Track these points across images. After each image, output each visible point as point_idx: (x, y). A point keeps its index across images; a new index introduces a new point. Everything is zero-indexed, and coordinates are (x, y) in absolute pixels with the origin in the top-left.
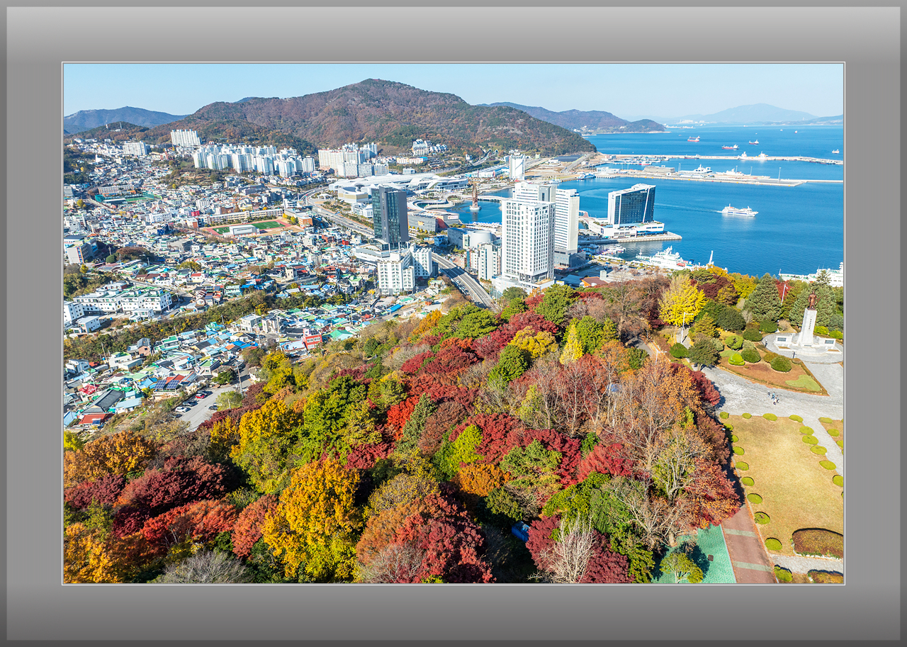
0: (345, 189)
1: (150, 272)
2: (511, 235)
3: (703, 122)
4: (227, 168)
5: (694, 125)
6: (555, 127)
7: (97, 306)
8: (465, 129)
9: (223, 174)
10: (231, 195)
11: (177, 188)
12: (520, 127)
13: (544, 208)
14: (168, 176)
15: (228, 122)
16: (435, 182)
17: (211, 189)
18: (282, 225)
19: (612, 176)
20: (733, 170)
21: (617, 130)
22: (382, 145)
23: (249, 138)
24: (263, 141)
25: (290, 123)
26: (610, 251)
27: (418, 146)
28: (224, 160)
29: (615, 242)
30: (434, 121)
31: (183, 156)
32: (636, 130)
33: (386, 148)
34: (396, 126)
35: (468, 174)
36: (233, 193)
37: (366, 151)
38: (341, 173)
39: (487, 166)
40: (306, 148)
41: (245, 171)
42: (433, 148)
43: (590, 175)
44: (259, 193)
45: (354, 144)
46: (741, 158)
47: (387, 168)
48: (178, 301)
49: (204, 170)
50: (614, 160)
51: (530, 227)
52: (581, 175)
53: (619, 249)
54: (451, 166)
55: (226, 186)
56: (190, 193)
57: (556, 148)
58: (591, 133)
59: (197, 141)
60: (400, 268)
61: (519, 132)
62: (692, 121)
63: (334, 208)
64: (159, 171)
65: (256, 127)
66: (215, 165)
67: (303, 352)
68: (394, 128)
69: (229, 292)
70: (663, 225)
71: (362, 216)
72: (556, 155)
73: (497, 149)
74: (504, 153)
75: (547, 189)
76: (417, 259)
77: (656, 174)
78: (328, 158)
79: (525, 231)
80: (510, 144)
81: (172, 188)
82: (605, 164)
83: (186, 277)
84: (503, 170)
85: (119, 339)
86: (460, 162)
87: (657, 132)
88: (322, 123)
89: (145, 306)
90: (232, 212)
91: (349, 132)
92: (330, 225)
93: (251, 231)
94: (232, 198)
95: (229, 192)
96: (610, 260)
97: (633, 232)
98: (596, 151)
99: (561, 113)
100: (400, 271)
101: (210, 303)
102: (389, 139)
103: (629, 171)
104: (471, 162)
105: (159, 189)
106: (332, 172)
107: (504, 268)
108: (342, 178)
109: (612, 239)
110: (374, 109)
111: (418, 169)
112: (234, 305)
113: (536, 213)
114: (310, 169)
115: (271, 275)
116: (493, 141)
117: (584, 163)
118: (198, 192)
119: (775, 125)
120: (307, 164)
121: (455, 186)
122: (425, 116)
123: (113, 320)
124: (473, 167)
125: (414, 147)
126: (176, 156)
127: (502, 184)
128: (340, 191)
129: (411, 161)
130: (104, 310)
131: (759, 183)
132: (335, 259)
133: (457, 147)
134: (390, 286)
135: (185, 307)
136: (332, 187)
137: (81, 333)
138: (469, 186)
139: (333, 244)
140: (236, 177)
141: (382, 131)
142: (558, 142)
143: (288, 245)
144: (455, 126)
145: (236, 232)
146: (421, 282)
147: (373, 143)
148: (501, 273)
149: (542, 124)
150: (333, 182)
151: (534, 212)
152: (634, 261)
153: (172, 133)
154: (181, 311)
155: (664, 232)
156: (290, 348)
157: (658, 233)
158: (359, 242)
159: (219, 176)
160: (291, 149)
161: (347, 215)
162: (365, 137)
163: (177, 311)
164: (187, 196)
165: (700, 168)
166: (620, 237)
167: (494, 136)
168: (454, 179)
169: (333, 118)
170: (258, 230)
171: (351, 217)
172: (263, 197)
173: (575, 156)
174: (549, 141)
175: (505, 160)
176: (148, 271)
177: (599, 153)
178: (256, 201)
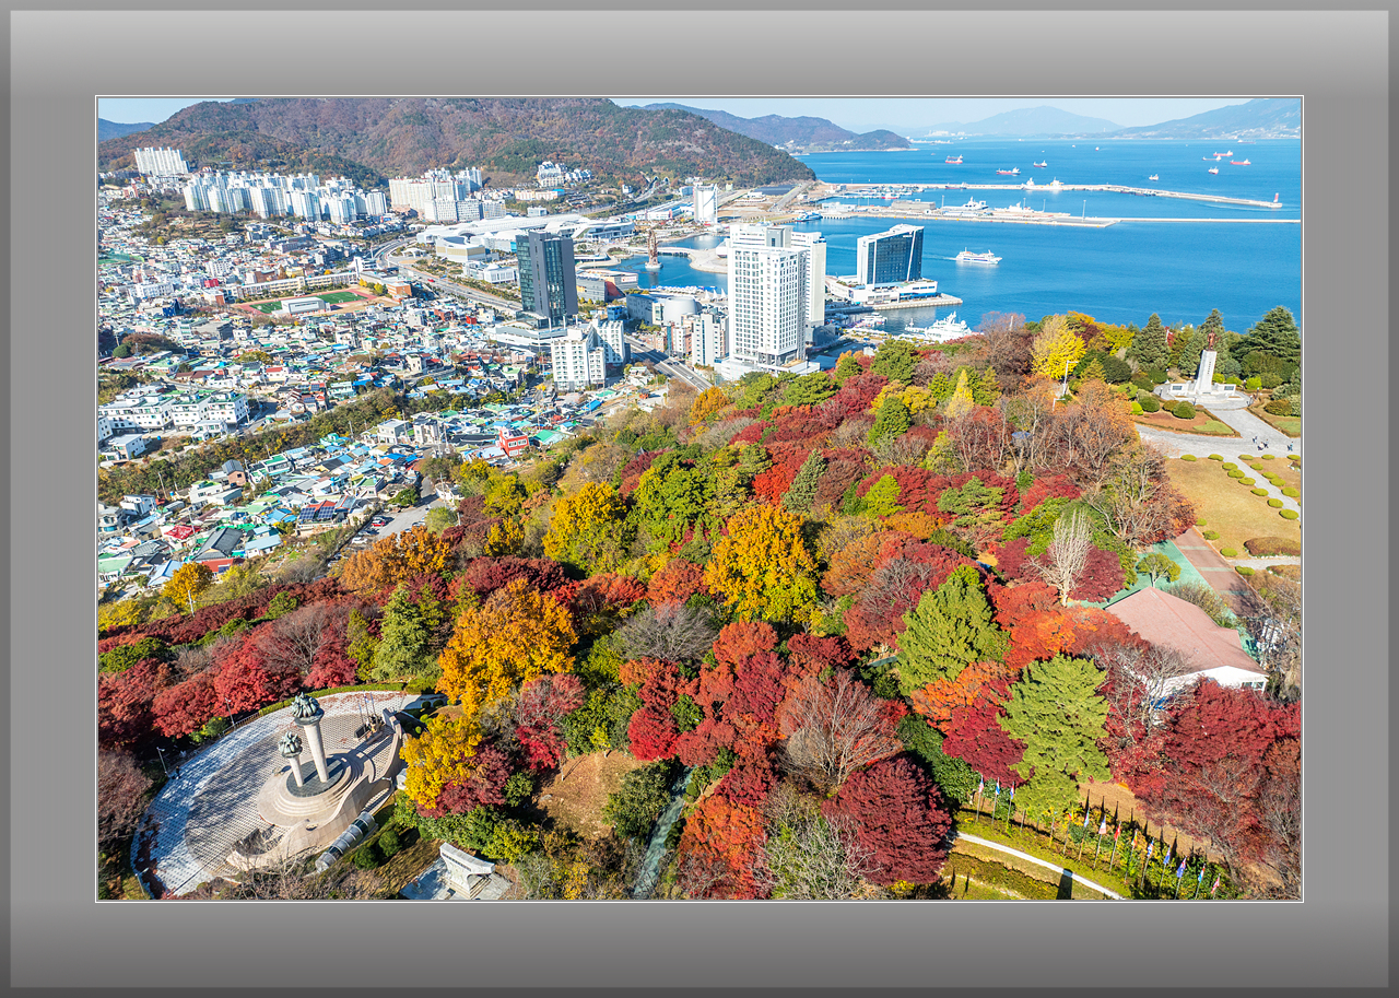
0: (448, 239)
1: (196, 369)
2: (743, 298)
3: (963, 133)
4: (243, 210)
5: (950, 139)
6: (752, 141)
7: (130, 420)
8: (617, 145)
9: (240, 220)
10: (258, 254)
11: (166, 243)
12: (700, 141)
13: (792, 257)
14: (147, 225)
15: (230, 135)
16: (584, 227)
17: (224, 244)
18: (360, 297)
19: (845, 216)
20: (1018, 204)
21: (840, 146)
22: (489, 170)
23: (269, 161)
24: (295, 167)
25: (332, 137)
26: (866, 322)
27: (547, 172)
28: (238, 198)
29: (869, 311)
30: (566, 132)
31: (163, 192)
32: (868, 147)
33: (495, 176)
34: (508, 140)
35: (631, 215)
36: (262, 250)
37: (465, 180)
38: (430, 216)
39: (654, 202)
40: (369, 178)
41: (273, 216)
42: (571, 176)
43: (814, 214)
44: (305, 250)
45: (443, 169)
46: (1026, 187)
47: (503, 206)
48: (259, 408)
49: (205, 215)
50: (844, 192)
52: (801, 215)
53: (877, 319)
54: (601, 203)
55: (248, 239)
56: (190, 250)
57: (755, 174)
58: (801, 152)
59: (182, 166)
61: (699, 150)
62: (946, 133)
63: (433, 269)
64: (125, 217)
65: (279, 144)
66: (223, 206)
68: (503, 145)
69: (336, 392)
70: (935, 284)
71: (483, 282)
72: (757, 184)
73: (667, 176)
74: (679, 183)
75: (779, 232)
76: (603, 338)
77: (909, 212)
78: (407, 193)
79: (765, 290)
80: (686, 168)
81: (156, 243)
82: (831, 199)
83: (259, 373)
84: (682, 208)
85: (182, 466)
86: (614, 197)
87: (898, 149)
88: (386, 137)
89: (211, 417)
90: (273, 279)
91: (431, 151)
92: (436, 296)
93: (316, 306)
94: (260, 258)
95: (254, 249)
96: (868, 334)
97: (894, 294)
98: (814, 179)
99: (755, 120)
100: (584, 355)
101: (313, 409)
102: (498, 161)
103: (870, 208)
104: (630, 196)
105: (133, 245)
106: (413, 214)
107: (732, 347)
108: (432, 223)
109: (865, 306)
110: (469, 113)
111: (552, 208)
112: (350, 410)
113: (782, 265)
114: (379, 210)
115: (387, 367)
116: (661, 164)
117: (801, 197)
118: (203, 250)
119: (1066, 139)
120: (373, 203)
121: (615, 234)
122: (552, 125)
123: (165, 440)
124: (635, 204)
125: (540, 173)
126: (149, 192)
127: (686, 230)
128: (439, 243)
129: (538, 196)
130: (143, 425)
131: (1056, 223)
132: (467, 343)
133: (608, 172)
134: (571, 377)
135: (273, 416)
136: (422, 238)
137: (118, 460)
138: (636, 233)
139: (452, 323)
140: (262, 225)
141: (484, 148)
142: (758, 165)
143: (382, 326)
144: (598, 141)
145: (294, 309)
146: (615, 372)
147: (474, 169)
148: (727, 355)
149: (733, 138)
150: (420, 230)
152: (903, 335)
153: (138, 154)
154: (268, 422)
155: (937, 295)
157: (930, 296)
158: (491, 320)
159: (234, 224)
160: (343, 178)
161: (459, 280)
162: (458, 159)
163: (261, 421)
164: (185, 256)
165: (971, 203)
166: (877, 303)
167: (660, 156)
168: (613, 222)
169: (404, 129)
170: (328, 305)
171: (467, 283)
172: (316, 255)
173: (784, 186)
174: (746, 164)
175: (681, 194)
176: (192, 367)
177: (820, 181)
178: (305, 261)
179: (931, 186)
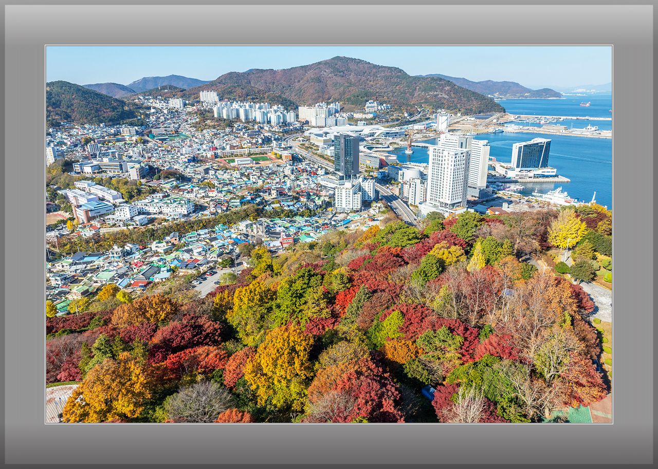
0: (316, 135)
1: (181, 188)
2: (435, 173)
3: (594, 91)
4: (235, 118)
5: (586, 93)
6: (474, 93)
7: (146, 209)
8: (405, 93)
9: (233, 122)
10: (237, 137)
11: (202, 131)
12: (447, 92)
13: (462, 153)
14: (197, 122)
15: (238, 86)
16: (380, 131)
17: (224, 132)
18: (271, 159)
19: (516, 131)
21: (523, 96)
22: (344, 104)
23: (251, 97)
24: (261, 100)
25: (280, 87)
26: (512, 188)
27: (370, 105)
28: (234, 113)
29: (516, 182)
30: (383, 87)
31: (207, 109)
32: (538, 97)
33: (346, 106)
34: (355, 90)
35: (406, 126)
36: (239, 135)
37: (332, 108)
38: (314, 124)
39: (420, 121)
40: (290, 105)
41: (247, 121)
42: (381, 107)
43: (499, 130)
44: (256, 136)
45: (324, 103)
47: (346, 121)
48: (199, 208)
49: (220, 119)
50: (519, 119)
51: (450, 167)
52: (492, 130)
53: (519, 187)
54: (393, 120)
55: (234, 130)
56: (211, 134)
57: (473, 109)
58: (501, 98)
59: (217, 99)
60: (351, 193)
61: (446, 97)
62: (585, 90)
63: (307, 148)
64: (191, 119)
65: (257, 90)
66: (228, 116)
67: (280, 249)
68: (352, 93)
69: (233, 204)
70: (555, 170)
71: (327, 155)
72: (474, 114)
73: (429, 109)
74: (433, 112)
75: (465, 139)
76: (364, 188)
77: (552, 131)
78: (305, 112)
79: (446, 170)
80: (438, 105)
81: (198, 131)
82: (511, 122)
83: (204, 192)
84: (432, 124)
85: (159, 232)
86: (400, 118)
87: (555, 98)
88: (302, 88)
89: (177, 210)
90: (237, 149)
91: (320, 94)
92: (304, 161)
93: (249, 162)
94: (238, 139)
95: (236, 135)
96: (511, 195)
97: (531, 174)
98: (505, 112)
99: (479, 83)
100: (351, 196)
101: (220, 211)
102: (349, 100)
103: (531, 128)
104: (408, 117)
105: (190, 131)
106: (307, 122)
107: (428, 197)
108: (314, 127)
109: (514, 179)
110: (340, 78)
111: (369, 122)
112: (235, 213)
113: (456, 157)
114: (292, 120)
115: (261, 194)
116: (426, 103)
117: (495, 121)
118: (216, 134)
120: (290, 117)
121: (395, 135)
122: (376, 84)
123: (156, 219)
124: (409, 121)
125: (366, 106)
126: (202, 109)
127: (431, 135)
128: (312, 136)
129: (364, 116)
130: (150, 211)
132: (306, 184)
133: (399, 107)
134: (344, 206)
135: (203, 213)
136: (306, 134)
137: (135, 226)
138: (406, 135)
139: (305, 174)
140: (241, 124)
141: (344, 94)
142: (475, 104)
143: (274, 173)
144: (398, 91)
145: (240, 163)
146: (366, 204)
147: (337, 103)
148: (426, 201)
149: (464, 91)
150: (308, 130)
151: (454, 157)
152: (530, 197)
153: (201, 93)
154: (200, 215)
155: (556, 176)
156: (271, 245)
157: (551, 176)
158: (323, 173)
159: (230, 124)
160: (280, 105)
161: (316, 154)
162: (332, 98)
163: (197, 215)
164: (208, 137)
165: (589, 127)
166: (520, 178)
167: (426, 99)
168: (395, 130)
169: (310, 84)
170: (254, 162)
171: (319, 155)
172: (259, 139)
173: (488, 115)
174: (469, 103)
175: (434, 117)
176: (180, 187)
177: (507, 113)
178: (254, 141)
179: (568, 117)
